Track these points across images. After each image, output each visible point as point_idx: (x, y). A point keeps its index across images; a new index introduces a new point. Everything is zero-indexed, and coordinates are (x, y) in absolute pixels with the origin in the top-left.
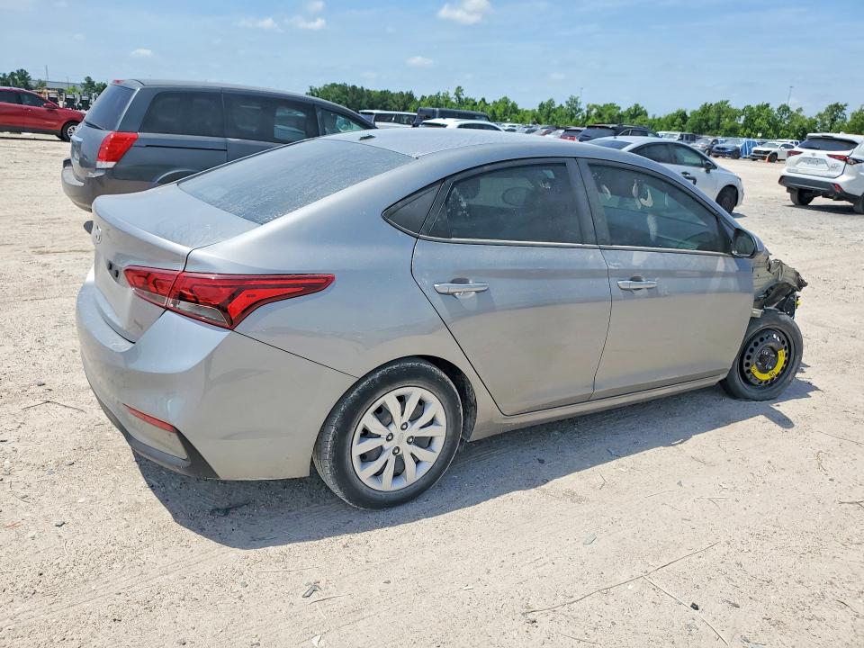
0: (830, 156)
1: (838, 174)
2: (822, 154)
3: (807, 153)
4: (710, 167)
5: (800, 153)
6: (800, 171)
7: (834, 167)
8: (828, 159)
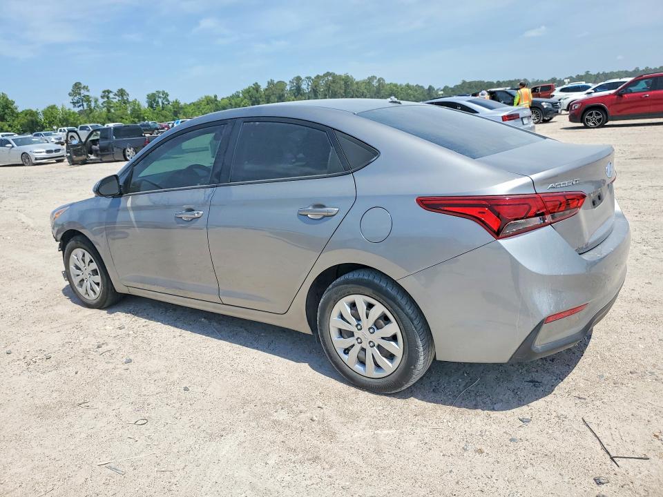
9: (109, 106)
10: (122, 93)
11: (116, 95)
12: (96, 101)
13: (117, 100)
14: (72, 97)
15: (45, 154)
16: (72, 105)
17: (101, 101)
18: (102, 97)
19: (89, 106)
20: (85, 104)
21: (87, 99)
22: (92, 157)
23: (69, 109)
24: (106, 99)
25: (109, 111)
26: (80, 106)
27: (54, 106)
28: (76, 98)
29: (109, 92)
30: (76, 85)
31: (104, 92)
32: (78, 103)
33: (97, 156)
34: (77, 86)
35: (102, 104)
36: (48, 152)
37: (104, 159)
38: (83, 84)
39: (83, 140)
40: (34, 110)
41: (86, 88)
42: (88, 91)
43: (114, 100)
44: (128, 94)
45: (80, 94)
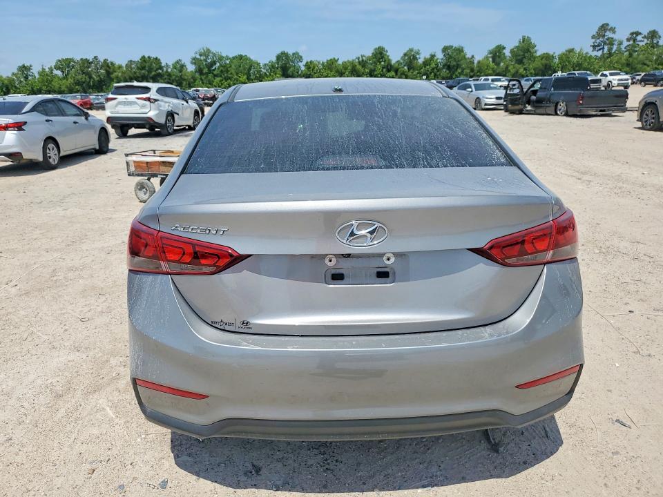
0: (138, 98)
1: (147, 110)
2: (132, 98)
3: (121, 98)
4: (87, 116)
5: (115, 99)
6: (120, 112)
7: (143, 106)
8: (137, 100)
9: (631, 50)
10: (653, 34)
11: (645, 37)
12: (621, 43)
13: (643, 43)
14: (593, 40)
15: (494, 100)
16: (592, 48)
17: (626, 43)
18: (628, 40)
19: (610, 50)
20: (606, 48)
21: (611, 42)
22: (529, 108)
23: (587, 53)
24: (631, 42)
25: (631, 55)
26: (600, 50)
27: (573, 49)
28: (598, 41)
29: (638, 34)
30: (603, 26)
31: (632, 34)
32: (598, 46)
33: (533, 106)
34: (604, 28)
35: (625, 48)
36: (497, 98)
37: (538, 111)
38: (612, 25)
39: (525, 90)
40: (551, 53)
41: (613, 30)
42: (614, 33)
43: (641, 44)
44: (660, 37)
45: (604, 36)
